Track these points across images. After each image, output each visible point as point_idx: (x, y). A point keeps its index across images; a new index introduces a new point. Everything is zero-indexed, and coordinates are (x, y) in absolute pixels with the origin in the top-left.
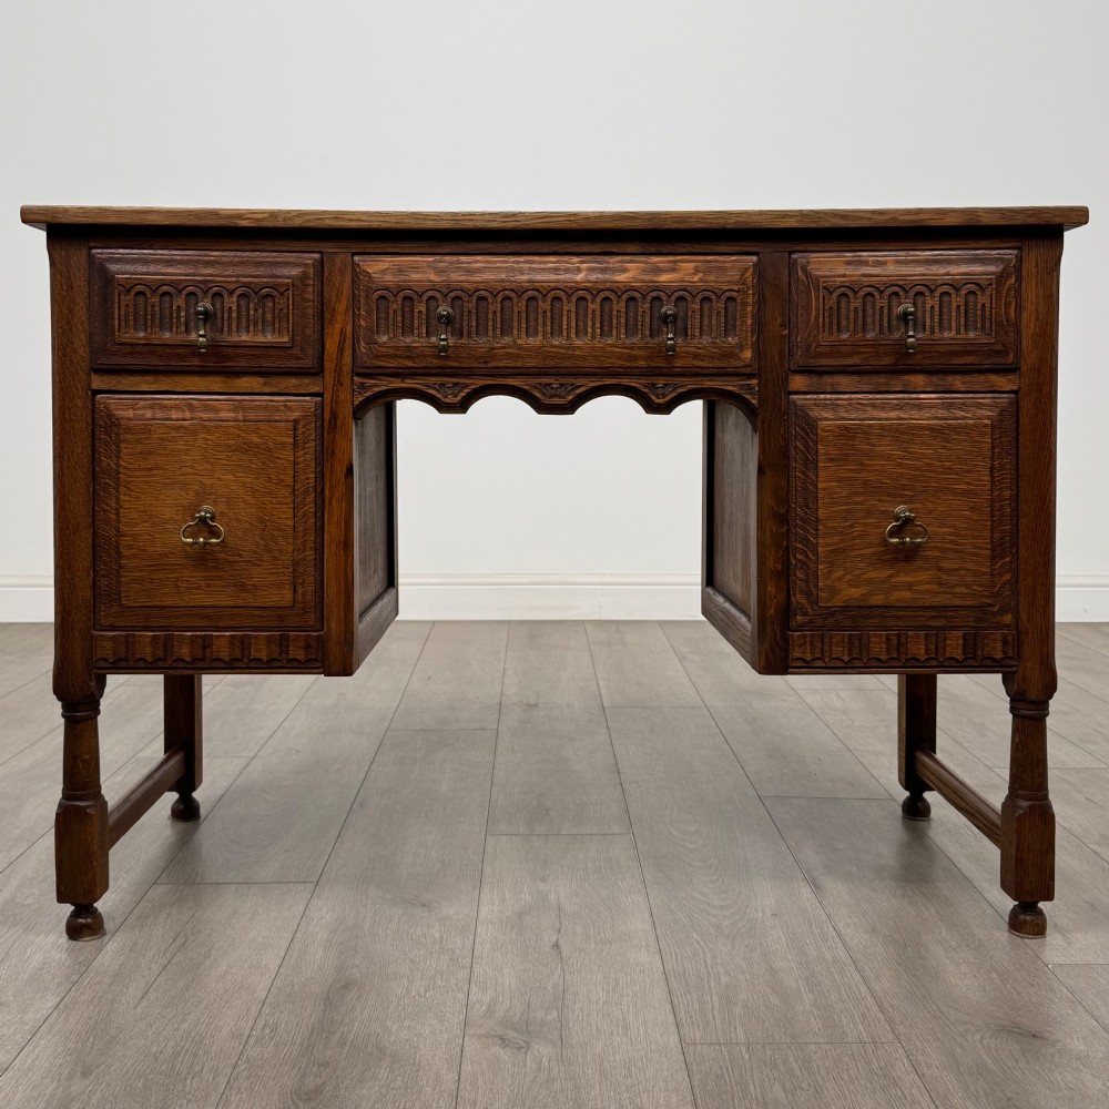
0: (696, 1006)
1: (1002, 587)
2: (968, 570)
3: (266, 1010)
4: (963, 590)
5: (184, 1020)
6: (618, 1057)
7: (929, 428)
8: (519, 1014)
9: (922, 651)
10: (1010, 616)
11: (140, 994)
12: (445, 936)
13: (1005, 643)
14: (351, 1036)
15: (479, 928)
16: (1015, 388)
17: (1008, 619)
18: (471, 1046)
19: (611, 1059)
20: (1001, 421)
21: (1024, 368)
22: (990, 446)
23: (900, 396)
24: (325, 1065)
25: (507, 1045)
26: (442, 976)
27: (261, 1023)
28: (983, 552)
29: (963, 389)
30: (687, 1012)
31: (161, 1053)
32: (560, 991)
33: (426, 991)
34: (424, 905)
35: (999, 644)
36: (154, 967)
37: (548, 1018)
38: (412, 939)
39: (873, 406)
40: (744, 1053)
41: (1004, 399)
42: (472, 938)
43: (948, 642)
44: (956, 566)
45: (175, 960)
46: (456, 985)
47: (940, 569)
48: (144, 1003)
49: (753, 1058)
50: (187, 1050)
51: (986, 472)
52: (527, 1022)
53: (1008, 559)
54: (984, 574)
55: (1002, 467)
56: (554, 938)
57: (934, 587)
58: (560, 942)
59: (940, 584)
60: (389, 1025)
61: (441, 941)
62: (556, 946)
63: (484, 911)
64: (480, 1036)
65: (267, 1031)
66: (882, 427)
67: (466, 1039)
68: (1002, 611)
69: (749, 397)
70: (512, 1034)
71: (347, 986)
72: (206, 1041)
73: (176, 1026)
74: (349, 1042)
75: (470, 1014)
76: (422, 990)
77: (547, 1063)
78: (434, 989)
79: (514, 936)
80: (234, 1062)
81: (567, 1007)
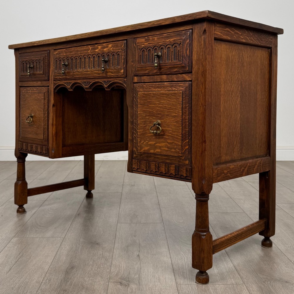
1: (186, 150)
2: (175, 143)
3: (48, 275)
4: (173, 150)
5: (22, 278)
6: (156, 288)
7: (165, 94)
8: (126, 276)
9: (164, 170)
10: (188, 161)
11: (8, 270)
12: (104, 253)
13: (187, 171)
14: (74, 282)
15: (114, 251)
16: (191, 79)
17: (187, 162)
18: (111, 285)
19: (154, 289)
20: (185, 91)
21: (193, 72)
22: (181, 100)
23: (160, 83)
24: (65, 291)
26: (103, 264)
27: (46, 278)
28: (179, 137)
29: (176, 80)
31: (14, 287)
32: (139, 268)
33: (97, 269)
34: (97, 244)
35: (185, 171)
36: (13, 262)
37: (135, 277)
38: (93, 254)
39: (152, 87)
41: (187, 84)
42: (112, 253)
43: (171, 168)
44: (172, 142)
45: (19, 260)
46: (107, 267)
47: (168, 142)
48: (10, 273)
50: (23, 286)
51: (181, 109)
52: (129, 278)
53: (187, 141)
54: (179, 145)
55: (186, 108)
56: (138, 253)
57: (166, 149)
58: (140, 255)
59: (168, 148)
60: (86, 279)
62: (138, 256)
63: (116, 245)
64: (114, 282)
65: (47, 281)
66: (153, 94)
68: (185, 159)
69: (124, 84)
70: (124, 282)
71: (73, 268)
72: (28, 284)
73: (19, 279)
74: (73, 284)
75: (111, 276)
76: (96, 269)
77: (134, 290)
78: (100, 268)
79: (125, 253)
80: (37, 290)
81: (141, 274)
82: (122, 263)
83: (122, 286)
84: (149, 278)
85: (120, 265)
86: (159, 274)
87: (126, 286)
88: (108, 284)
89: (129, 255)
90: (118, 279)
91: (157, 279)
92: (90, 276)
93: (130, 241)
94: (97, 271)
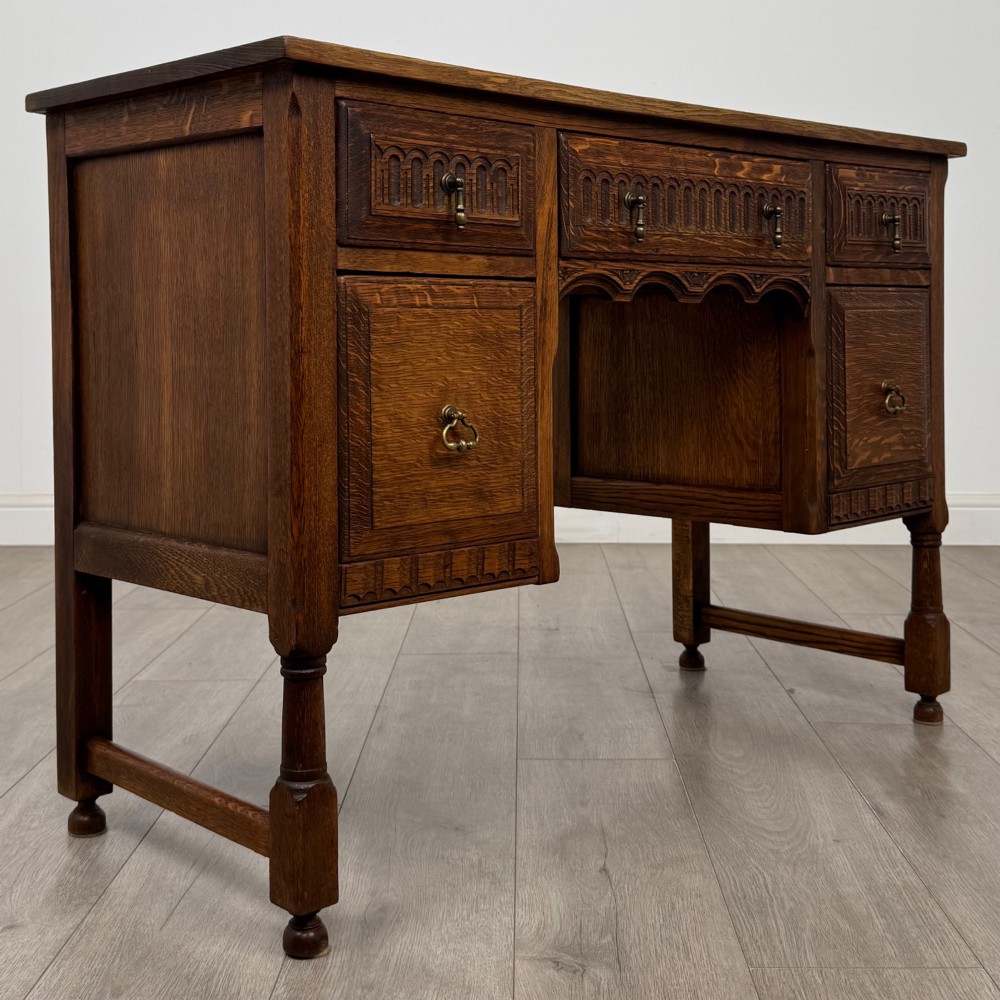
0: (761, 929)
6: (681, 981)
8: (570, 938)
11: (164, 917)
12: (483, 860)
14: (394, 959)
15: (519, 852)
18: (523, 968)
19: (674, 982)
24: (370, 987)
25: (562, 968)
26: (484, 899)
30: (751, 937)
31: (193, 974)
32: (614, 914)
33: (469, 915)
34: (457, 829)
37: (603, 942)
38: (448, 863)
40: (817, 978)
42: (512, 861)
46: (501, 909)
48: (170, 925)
49: (827, 982)
50: (221, 973)
52: (580, 945)
56: (601, 863)
58: (608, 866)
60: (434, 948)
61: (480, 864)
62: (604, 870)
63: (523, 834)
64: (532, 959)
67: (517, 962)
70: (566, 958)
71: (384, 909)
72: (240, 963)
73: (206, 948)
74: (392, 965)
75: (517, 937)
76: (465, 913)
77: (606, 986)
78: (477, 912)
79: (558, 860)
80: (272, 984)
81: (622, 931)
82: (553, 896)
83: (563, 971)
84: (652, 948)
85: (547, 902)
86: (685, 933)
87: (575, 972)
88: (511, 965)
89: (571, 869)
90: (546, 948)
91: (678, 948)
92: (446, 937)
93: (569, 823)
94: (468, 920)
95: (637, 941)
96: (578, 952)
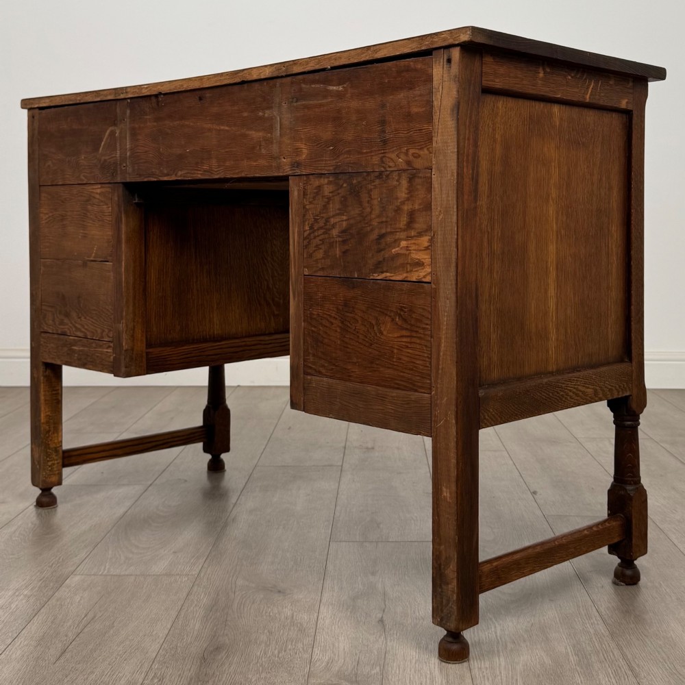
3: (156, 666)
5: (92, 672)
8: (350, 669)
11: (59, 653)
12: (295, 614)
15: (322, 608)
26: (292, 642)
27: (151, 675)
32: (383, 653)
33: (279, 653)
34: (279, 592)
36: (70, 634)
37: (373, 672)
38: (270, 616)
42: (316, 615)
45: (86, 630)
46: (303, 649)
48: (62, 660)
52: (356, 674)
56: (379, 616)
58: (384, 619)
60: (250, 676)
61: (292, 617)
62: (381, 621)
63: (327, 595)
65: (156, 681)
70: (344, 684)
71: (218, 649)
73: (86, 676)
75: (312, 669)
76: (276, 652)
78: (285, 651)
79: (349, 613)
81: (388, 664)
82: (341, 639)
84: (407, 676)
85: (337, 644)
86: (433, 667)
89: (358, 620)
90: (331, 677)
92: (261, 668)
93: (361, 587)
94: (278, 657)
95: (397, 672)
96: (354, 679)
